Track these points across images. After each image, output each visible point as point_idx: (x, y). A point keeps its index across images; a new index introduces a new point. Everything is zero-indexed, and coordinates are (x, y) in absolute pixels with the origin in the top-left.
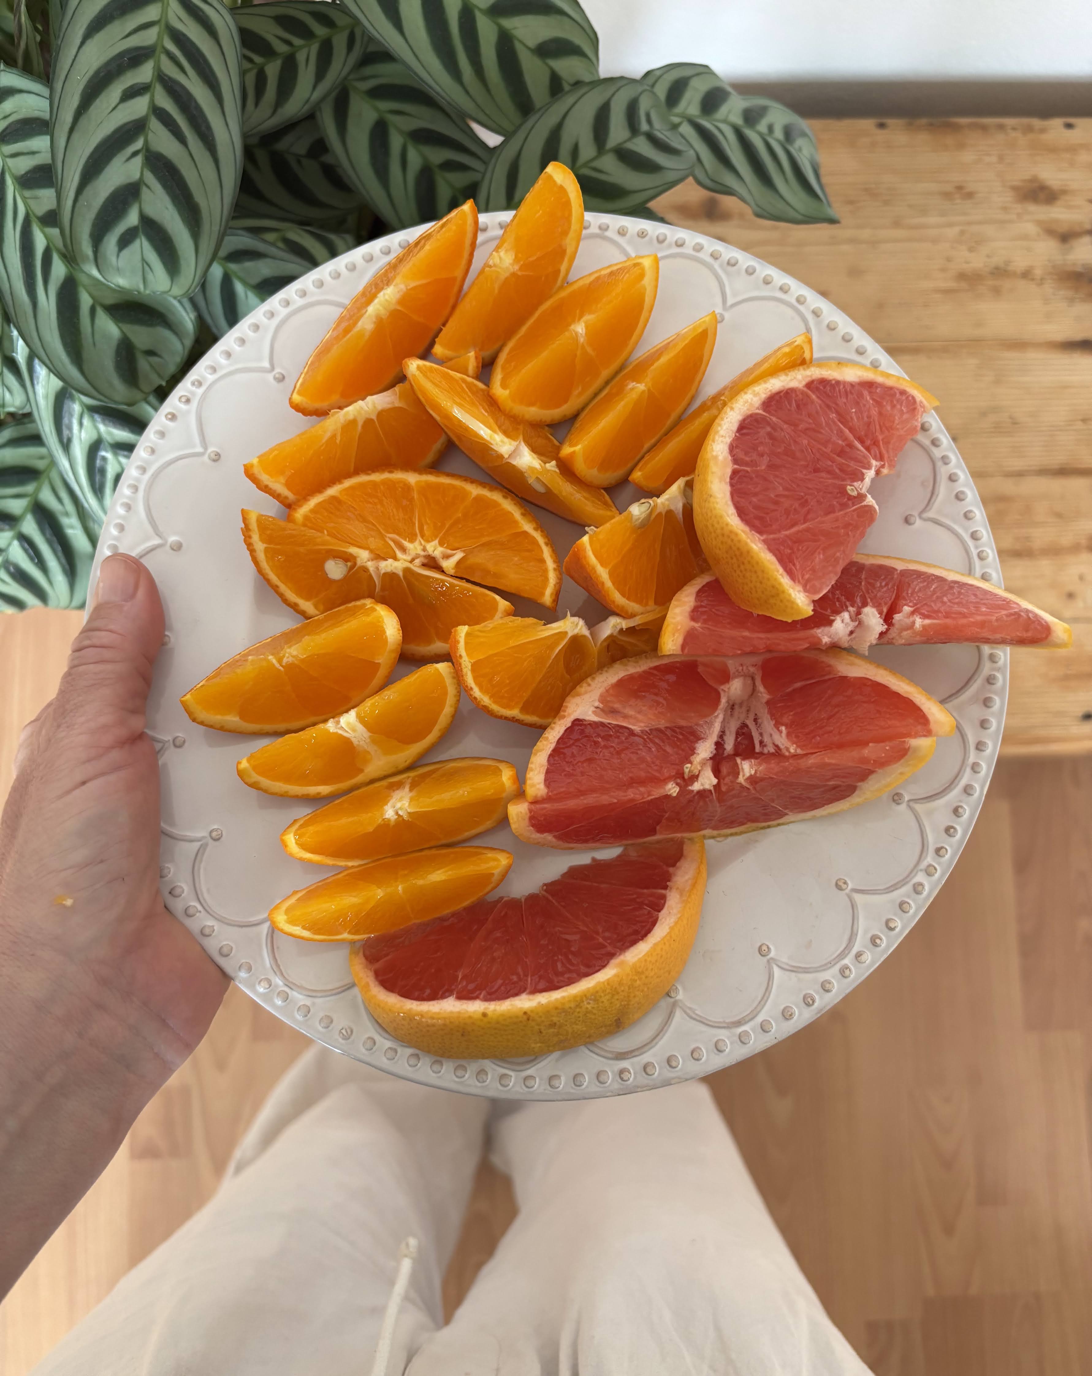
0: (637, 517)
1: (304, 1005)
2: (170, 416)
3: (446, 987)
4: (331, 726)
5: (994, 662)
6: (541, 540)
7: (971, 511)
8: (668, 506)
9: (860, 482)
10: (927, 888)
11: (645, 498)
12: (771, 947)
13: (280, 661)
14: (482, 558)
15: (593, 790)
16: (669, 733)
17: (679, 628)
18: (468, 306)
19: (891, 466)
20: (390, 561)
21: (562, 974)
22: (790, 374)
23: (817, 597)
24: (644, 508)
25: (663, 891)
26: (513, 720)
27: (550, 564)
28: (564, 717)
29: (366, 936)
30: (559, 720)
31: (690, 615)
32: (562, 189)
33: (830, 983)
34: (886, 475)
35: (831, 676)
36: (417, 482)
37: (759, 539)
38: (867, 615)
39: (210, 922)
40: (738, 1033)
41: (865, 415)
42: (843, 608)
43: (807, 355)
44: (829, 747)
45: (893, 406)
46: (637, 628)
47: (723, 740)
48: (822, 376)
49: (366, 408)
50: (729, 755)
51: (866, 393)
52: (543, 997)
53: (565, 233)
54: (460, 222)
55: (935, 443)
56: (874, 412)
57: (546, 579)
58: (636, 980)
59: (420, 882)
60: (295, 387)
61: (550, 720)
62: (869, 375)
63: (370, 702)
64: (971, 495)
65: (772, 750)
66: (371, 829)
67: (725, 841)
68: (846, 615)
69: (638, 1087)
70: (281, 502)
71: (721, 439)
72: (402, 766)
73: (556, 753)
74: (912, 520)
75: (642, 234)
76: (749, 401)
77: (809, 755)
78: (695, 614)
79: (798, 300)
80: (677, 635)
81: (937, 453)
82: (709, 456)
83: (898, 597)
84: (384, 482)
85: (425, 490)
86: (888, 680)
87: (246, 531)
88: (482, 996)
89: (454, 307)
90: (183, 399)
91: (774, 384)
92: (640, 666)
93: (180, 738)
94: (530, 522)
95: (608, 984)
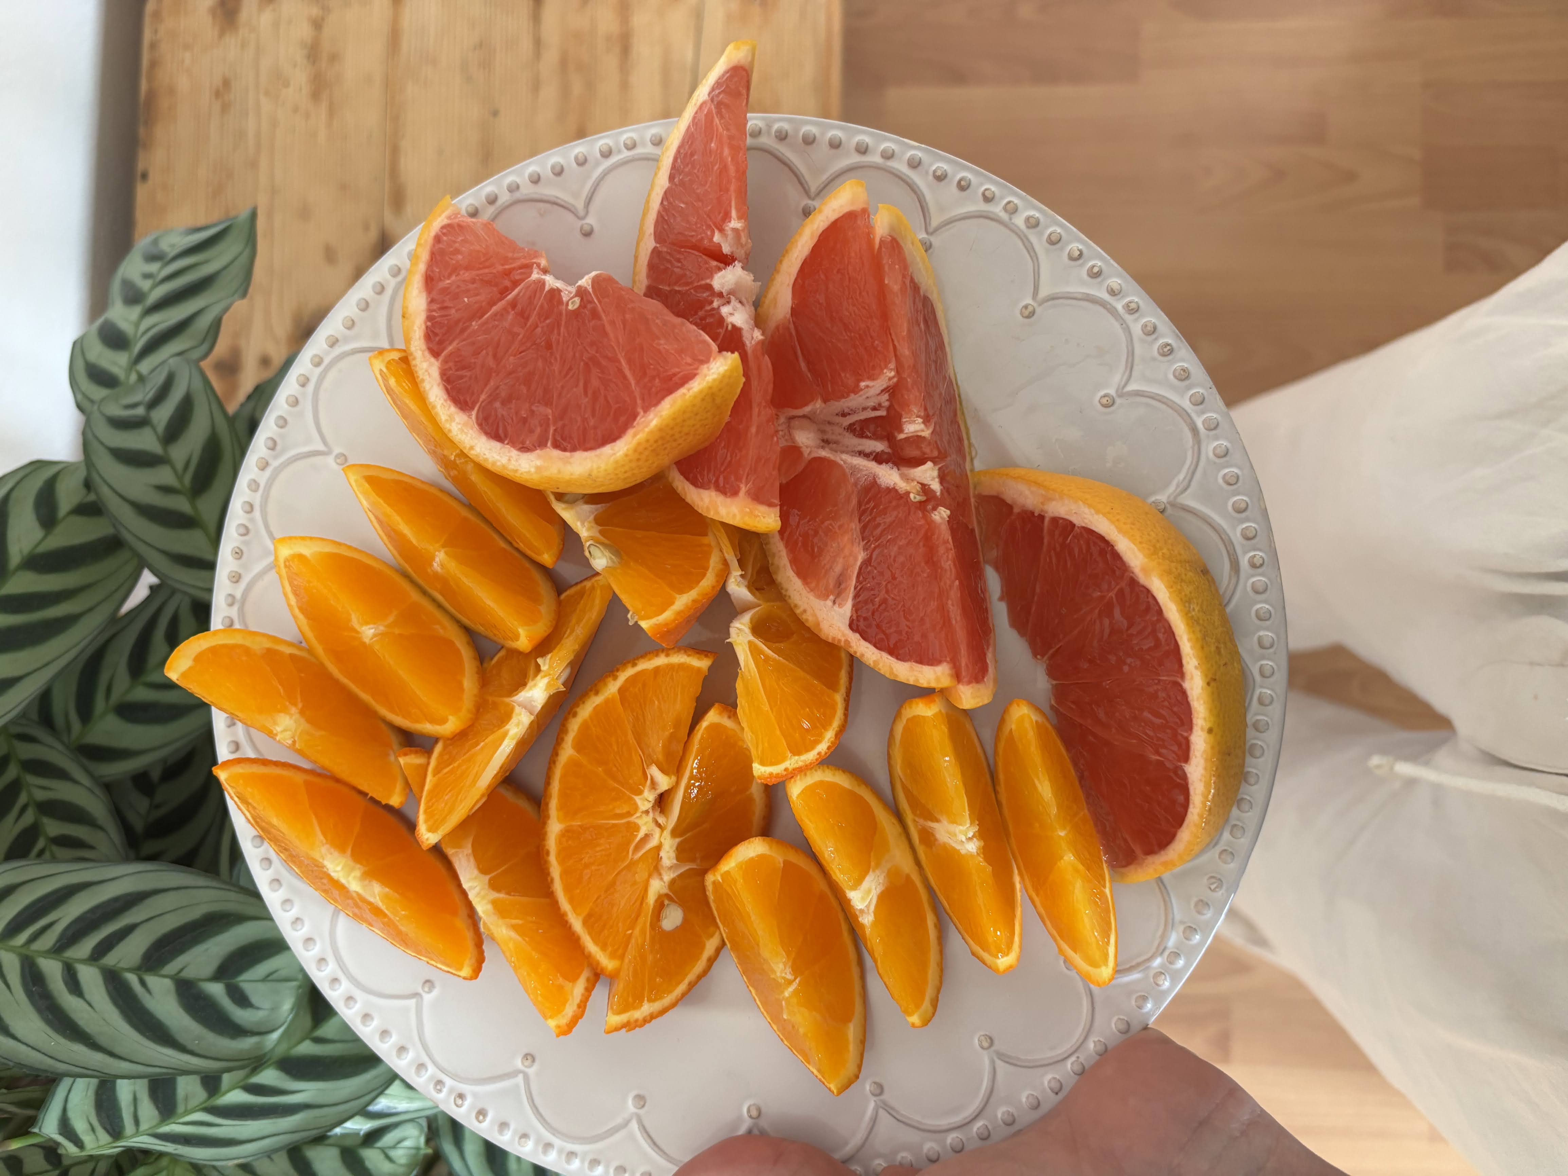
0: (609, 561)
1: (1184, 933)
2: (481, 1118)
3: (1172, 774)
4: (867, 920)
5: (760, 132)
6: (629, 672)
7: (576, 158)
8: (590, 522)
9: (562, 294)
10: (1031, 213)
11: (583, 551)
12: (1102, 393)
13: (790, 982)
14: (657, 744)
15: (942, 609)
16: (866, 518)
17: (748, 510)
18: (343, 768)
19: (536, 254)
20: (662, 854)
21: (1157, 640)
22: (421, 377)
23: (714, 347)
24: (596, 551)
25: (1047, 521)
26: (847, 700)
27: (661, 661)
28: (847, 641)
29: (1105, 866)
30: (850, 647)
31: (729, 497)
32: (198, 659)
33: (1146, 326)
34: (548, 261)
35: (792, 326)
36: (560, 821)
37: (643, 417)
38: (723, 285)
39: (1091, 1045)
40: (1205, 430)
41: (471, 286)
42: (716, 312)
43: (396, 356)
44: (886, 329)
45: (457, 251)
46: (739, 557)
47: (871, 453)
48: (422, 338)
49: (477, 889)
50: (890, 447)
51: (442, 285)
52: (1188, 663)
53: (247, 651)
54: (241, 781)
55: (492, 200)
56: (466, 275)
57: (681, 667)
58: (1163, 553)
59: (1054, 810)
60: (448, 972)
61: (843, 655)
62: (417, 282)
63: (838, 874)
64: (554, 157)
65: (886, 396)
66: (989, 869)
67: (976, 446)
68: (725, 310)
69: (1270, 546)
70: (594, 986)
71: (513, 462)
72: (898, 829)
73: (894, 652)
74: (587, 228)
75: (238, 554)
76: (459, 426)
77: (898, 353)
78: (728, 490)
79: (317, 365)
80: (757, 513)
81: (504, 198)
82: (536, 477)
83: (695, 247)
84: (562, 861)
85: (567, 811)
86: (796, 259)
87: (628, 1026)
88: (1185, 734)
89: (338, 780)
90: (459, 1102)
91: (436, 397)
92: (780, 551)
93: (872, 1089)
94: (605, 685)
95: (1172, 587)
